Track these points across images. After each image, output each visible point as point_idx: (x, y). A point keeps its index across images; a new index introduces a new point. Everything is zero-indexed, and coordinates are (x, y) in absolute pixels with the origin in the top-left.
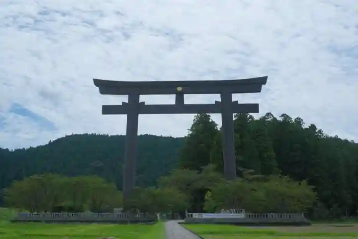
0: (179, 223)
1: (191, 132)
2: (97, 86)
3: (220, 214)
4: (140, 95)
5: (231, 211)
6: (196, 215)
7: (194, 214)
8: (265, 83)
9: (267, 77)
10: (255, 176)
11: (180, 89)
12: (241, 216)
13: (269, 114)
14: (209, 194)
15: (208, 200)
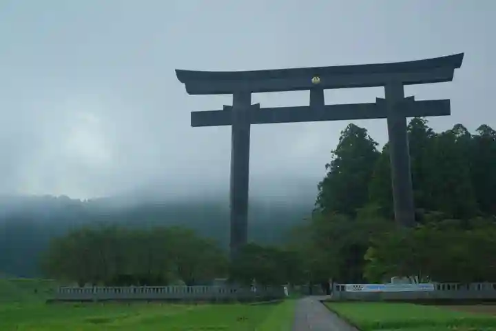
0: (322, 301)
1: (336, 157)
2: (182, 82)
3: (389, 285)
4: (252, 94)
5: (410, 280)
6: (350, 288)
7: (347, 285)
8: (458, 66)
9: (463, 54)
10: (445, 222)
11: (316, 80)
12: (430, 287)
13: (458, 126)
14: (370, 251)
15: (369, 261)
